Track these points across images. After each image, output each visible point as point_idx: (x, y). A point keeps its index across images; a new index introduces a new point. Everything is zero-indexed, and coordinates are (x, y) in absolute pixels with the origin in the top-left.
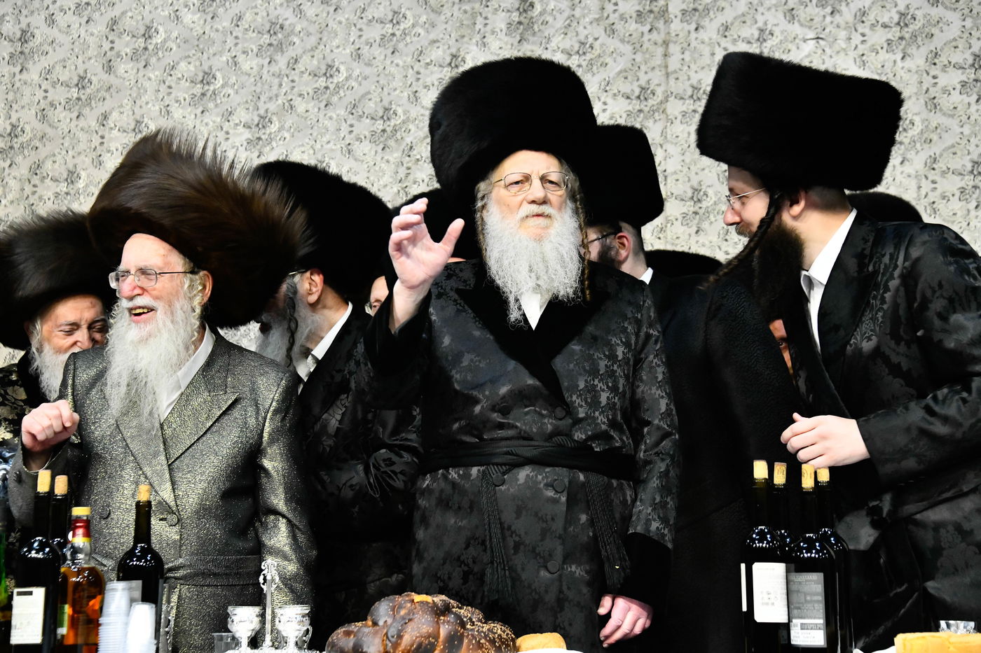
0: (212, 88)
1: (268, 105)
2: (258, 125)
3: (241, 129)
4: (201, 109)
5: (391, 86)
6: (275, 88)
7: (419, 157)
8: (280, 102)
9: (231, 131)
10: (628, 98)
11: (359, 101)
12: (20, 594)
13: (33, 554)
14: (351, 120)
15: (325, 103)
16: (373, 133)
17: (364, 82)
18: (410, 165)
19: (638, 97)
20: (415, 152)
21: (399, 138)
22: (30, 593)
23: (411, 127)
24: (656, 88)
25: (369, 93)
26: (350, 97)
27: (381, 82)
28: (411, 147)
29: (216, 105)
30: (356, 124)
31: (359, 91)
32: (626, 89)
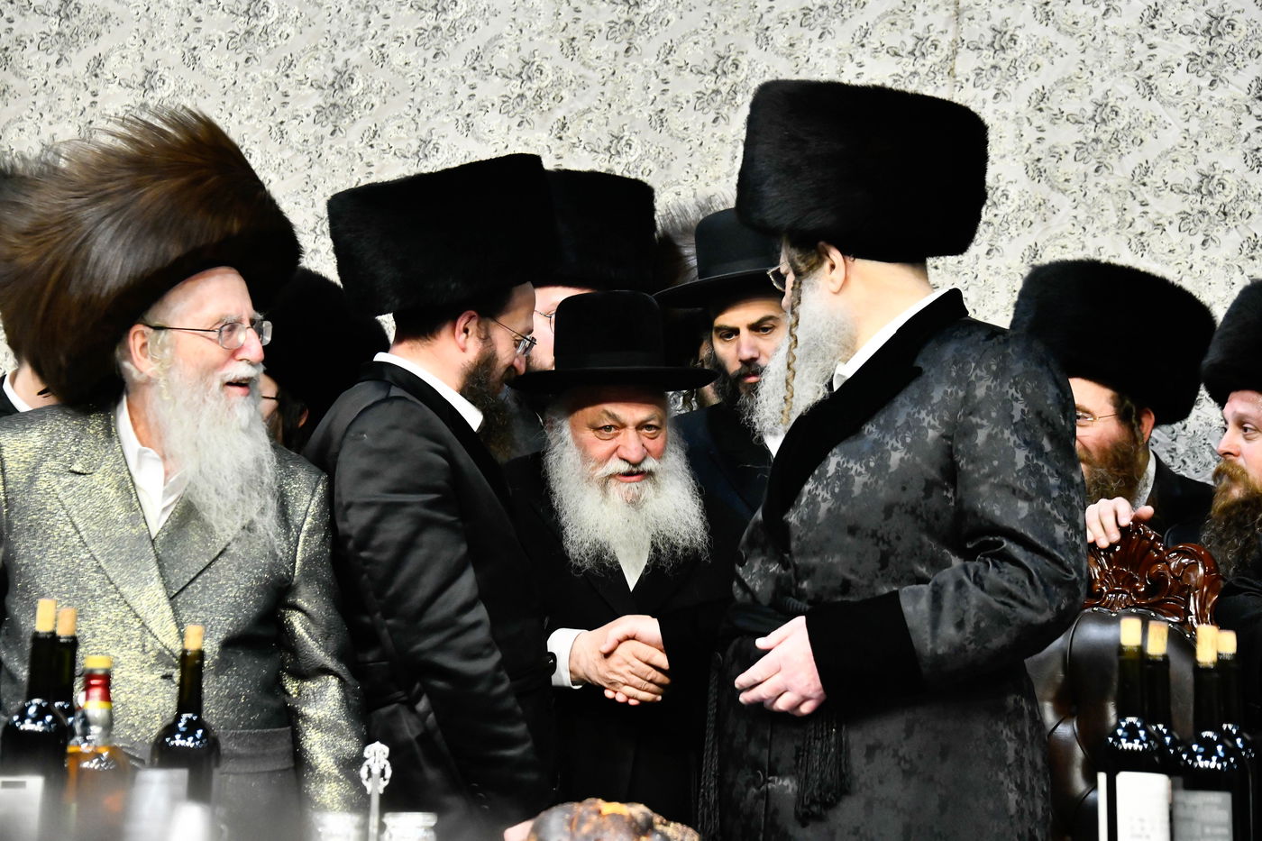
0: (262, 23)
1: (348, 54)
2: (332, 85)
3: (306, 89)
4: (245, 55)
5: (534, 27)
6: (361, 26)
7: (575, 140)
8: (366, 49)
9: (291, 92)
10: (896, 54)
11: (486, 48)
14: (472, 78)
15: (433, 51)
16: (505, 99)
17: (492, 20)
18: (561, 152)
19: (912, 53)
20: (569, 133)
21: (545, 108)
23: (563, 93)
24: (940, 37)
25: (500, 37)
26: (471, 43)
27: (519, 21)
28: (564, 125)
29: (268, 51)
30: (480, 84)
31: (486, 33)
32: (893, 40)
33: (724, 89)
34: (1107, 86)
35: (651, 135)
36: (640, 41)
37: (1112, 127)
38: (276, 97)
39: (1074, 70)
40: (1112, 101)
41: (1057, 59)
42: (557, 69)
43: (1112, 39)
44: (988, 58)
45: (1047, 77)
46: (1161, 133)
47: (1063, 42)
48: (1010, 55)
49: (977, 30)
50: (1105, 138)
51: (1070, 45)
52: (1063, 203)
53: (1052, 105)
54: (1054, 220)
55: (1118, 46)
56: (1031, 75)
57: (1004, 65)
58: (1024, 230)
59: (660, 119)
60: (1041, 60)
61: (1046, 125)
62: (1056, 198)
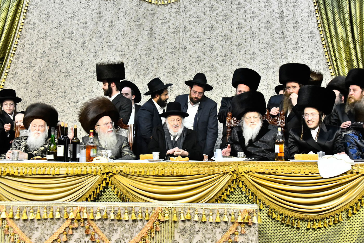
0: (85, 44)
1: (97, 49)
2: (95, 53)
3: (92, 53)
4: (83, 49)
5: (123, 45)
6: (99, 45)
8: (100, 48)
12: (59, 146)
13: (61, 139)
15: (110, 48)
16: (120, 55)
19: (174, 48)
21: (125, 56)
22: (61, 146)
23: (128, 54)
24: (177, 47)
25: (119, 46)
26: (115, 47)
27: (121, 44)
29: (87, 48)
30: (116, 53)
31: (117, 46)
32: (171, 47)
33: (149, 53)
34: (199, 53)
35: (139, 59)
36: (138, 47)
37: (200, 59)
38: (88, 54)
39: (195, 51)
40: (200, 55)
41: (192, 50)
42: (127, 51)
43: (199, 48)
44: (184, 50)
45: (191, 52)
46: (206, 60)
47: (193, 48)
48: (187, 49)
49: (182, 46)
50: (199, 60)
51: (194, 48)
52: (194, 69)
53: (192, 56)
54: (193, 71)
55: (200, 49)
56: (189, 52)
57: (186, 51)
58: (189, 72)
59: (141, 57)
60: (190, 50)
61: (191, 58)
62: (193, 68)
